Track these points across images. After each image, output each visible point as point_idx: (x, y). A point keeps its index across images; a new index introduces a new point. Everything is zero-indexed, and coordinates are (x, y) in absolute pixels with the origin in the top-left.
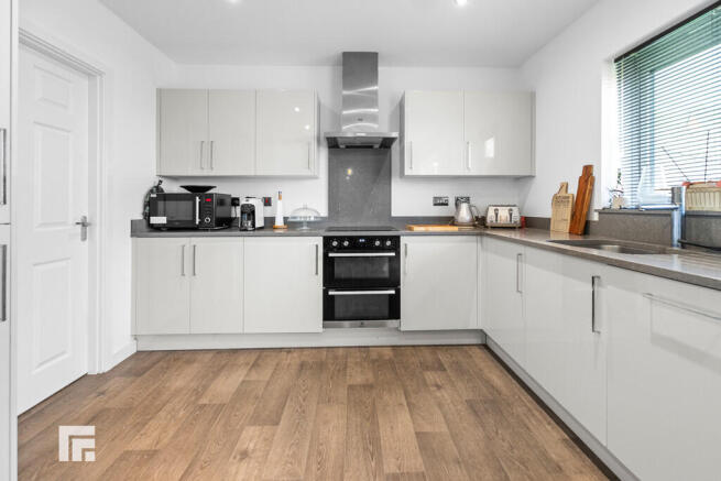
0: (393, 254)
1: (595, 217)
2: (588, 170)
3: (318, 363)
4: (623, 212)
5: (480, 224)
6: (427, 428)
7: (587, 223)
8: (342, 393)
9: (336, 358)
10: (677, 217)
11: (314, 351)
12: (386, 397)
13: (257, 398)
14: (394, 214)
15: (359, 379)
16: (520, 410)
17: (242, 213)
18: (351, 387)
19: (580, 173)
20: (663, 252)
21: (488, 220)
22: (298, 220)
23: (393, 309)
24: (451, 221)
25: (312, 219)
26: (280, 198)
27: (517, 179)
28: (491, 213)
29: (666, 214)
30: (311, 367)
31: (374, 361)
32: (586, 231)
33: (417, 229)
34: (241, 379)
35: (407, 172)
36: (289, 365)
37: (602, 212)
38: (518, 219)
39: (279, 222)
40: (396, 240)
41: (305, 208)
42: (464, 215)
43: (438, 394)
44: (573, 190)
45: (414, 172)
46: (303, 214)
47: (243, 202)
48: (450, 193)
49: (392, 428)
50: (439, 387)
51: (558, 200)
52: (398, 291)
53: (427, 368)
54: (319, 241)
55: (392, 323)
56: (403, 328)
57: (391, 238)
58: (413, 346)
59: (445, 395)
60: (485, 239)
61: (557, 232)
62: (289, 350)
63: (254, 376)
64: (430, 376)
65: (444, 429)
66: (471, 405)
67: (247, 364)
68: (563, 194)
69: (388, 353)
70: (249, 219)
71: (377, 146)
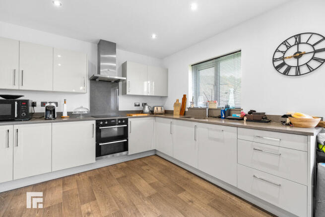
0: (126, 126)
1: (187, 110)
2: (185, 96)
3: (97, 176)
4: (194, 109)
5: (152, 113)
6: (151, 182)
7: (185, 112)
8: (115, 182)
9: (104, 171)
10: (207, 109)
11: (92, 172)
12: (133, 178)
13: (77, 195)
14: (119, 110)
15: (119, 176)
16: (173, 169)
17: (46, 110)
18: (118, 179)
19: (183, 97)
20: (204, 119)
21: (155, 111)
22: (77, 113)
23: (125, 147)
24: (142, 112)
25: (86, 112)
26: (65, 103)
27: (162, 97)
28: (155, 109)
29: (205, 109)
30: (95, 177)
31: (121, 169)
32: (185, 114)
33: (134, 115)
34: (62, 192)
35: (128, 93)
36: (83, 179)
37: (189, 109)
38: (164, 111)
39: (65, 115)
40: (126, 120)
41: (82, 108)
42: (147, 110)
43: (149, 172)
44: (181, 102)
45: (130, 93)
46: (81, 110)
47: (48, 105)
48: (140, 101)
49: (141, 185)
50: (149, 170)
51: (176, 105)
52: (127, 140)
53: (141, 166)
54: (94, 122)
55: (124, 153)
56: (129, 154)
57: (125, 119)
58: (133, 160)
59: (151, 171)
60: (157, 118)
61: (176, 115)
62: (79, 174)
63: (67, 189)
64: (144, 168)
65: (157, 180)
66: (161, 172)
67: (59, 185)
68: (177, 103)
69: (125, 165)
70: (51, 113)
71: (113, 81)
